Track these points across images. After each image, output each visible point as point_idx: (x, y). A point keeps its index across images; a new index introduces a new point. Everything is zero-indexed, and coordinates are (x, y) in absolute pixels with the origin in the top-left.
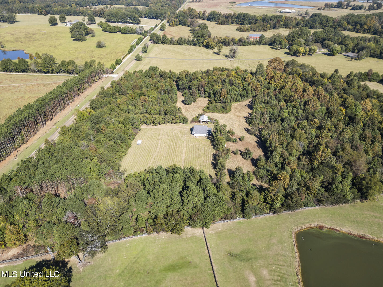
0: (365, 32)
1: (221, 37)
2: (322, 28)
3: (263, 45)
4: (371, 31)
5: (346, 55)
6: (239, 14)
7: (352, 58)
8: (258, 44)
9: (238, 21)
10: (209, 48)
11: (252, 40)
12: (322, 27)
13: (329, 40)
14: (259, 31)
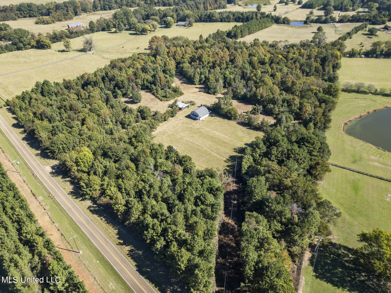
0: (156, 5)
1: (48, 32)
2: (120, 8)
3: (96, 31)
4: (160, 4)
5: (177, 25)
6: (20, 5)
7: (184, 26)
8: (91, 32)
9: (24, 14)
10: (45, 48)
11: (82, 29)
12: (119, 6)
13: (154, 15)
14: (65, 21)
